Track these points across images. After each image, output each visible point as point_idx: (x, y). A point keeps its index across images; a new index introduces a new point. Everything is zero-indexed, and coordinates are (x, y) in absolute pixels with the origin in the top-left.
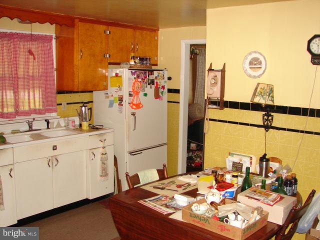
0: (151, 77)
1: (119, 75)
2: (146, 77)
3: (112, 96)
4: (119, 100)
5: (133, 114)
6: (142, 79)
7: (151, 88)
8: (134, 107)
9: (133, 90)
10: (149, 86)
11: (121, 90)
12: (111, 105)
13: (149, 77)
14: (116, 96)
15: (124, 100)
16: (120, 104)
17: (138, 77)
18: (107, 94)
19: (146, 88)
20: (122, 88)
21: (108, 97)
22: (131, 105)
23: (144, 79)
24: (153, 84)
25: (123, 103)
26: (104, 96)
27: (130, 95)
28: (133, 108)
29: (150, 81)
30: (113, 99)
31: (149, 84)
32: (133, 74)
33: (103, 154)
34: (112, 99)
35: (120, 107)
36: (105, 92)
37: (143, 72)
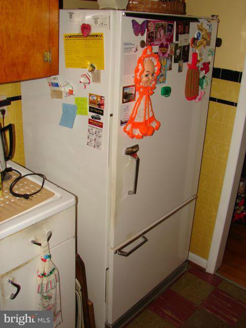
0: (184, 40)
1: (94, 31)
2: (170, 40)
3: (71, 92)
4: (92, 109)
5: (132, 152)
6: (161, 46)
7: (180, 70)
8: (137, 132)
9: (137, 81)
10: (175, 66)
11: (97, 79)
12: (68, 119)
13: (177, 39)
14: (83, 95)
15: (107, 110)
16: (95, 122)
17: (151, 38)
18: (57, 85)
19: (169, 73)
20: (102, 73)
21: (58, 95)
22: (129, 126)
23: (167, 47)
24: (186, 60)
25: (104, 119)
26: (49, 89)
27: (127, 97)
28: (133, 137)
29: (178, 51)
30: (74, 103)
31: (176, 61)
32: (138, 30)
33: (44, 275)
34: (70, 100)
35: (95, 129)
36: (52, 79)
37: (164, 23)
